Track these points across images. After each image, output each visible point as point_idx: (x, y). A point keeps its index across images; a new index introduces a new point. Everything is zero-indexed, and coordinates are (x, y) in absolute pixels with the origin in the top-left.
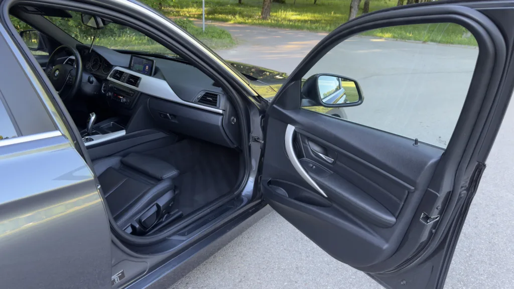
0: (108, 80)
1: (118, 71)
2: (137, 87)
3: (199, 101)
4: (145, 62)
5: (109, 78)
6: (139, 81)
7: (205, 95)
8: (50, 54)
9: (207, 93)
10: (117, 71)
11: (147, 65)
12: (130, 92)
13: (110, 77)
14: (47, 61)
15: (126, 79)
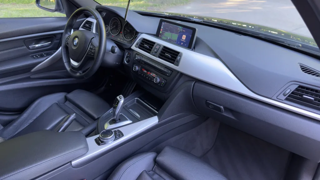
0: (133, 50)
1: (144, 39)
2: (177, 65)
3: (287, 99)
4: (181, 30)
5: (133, 47)
6: (178, 58)
7: (297, 89)
8: (68, 16)
9: (300, 86)
10: (145, 41)
11: (184, 33)
12: (166, 70)
13: (136, 46)
14: (65, 23)
15: (159, 52)
